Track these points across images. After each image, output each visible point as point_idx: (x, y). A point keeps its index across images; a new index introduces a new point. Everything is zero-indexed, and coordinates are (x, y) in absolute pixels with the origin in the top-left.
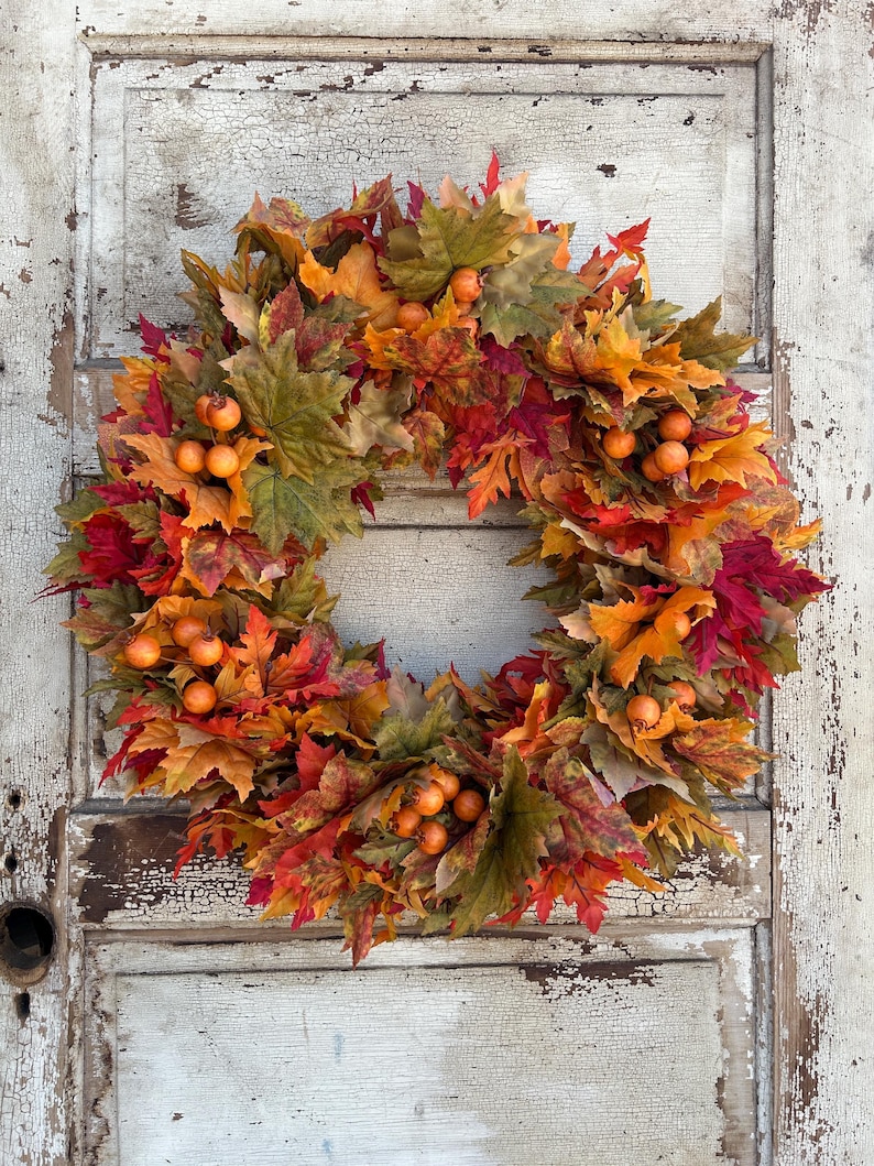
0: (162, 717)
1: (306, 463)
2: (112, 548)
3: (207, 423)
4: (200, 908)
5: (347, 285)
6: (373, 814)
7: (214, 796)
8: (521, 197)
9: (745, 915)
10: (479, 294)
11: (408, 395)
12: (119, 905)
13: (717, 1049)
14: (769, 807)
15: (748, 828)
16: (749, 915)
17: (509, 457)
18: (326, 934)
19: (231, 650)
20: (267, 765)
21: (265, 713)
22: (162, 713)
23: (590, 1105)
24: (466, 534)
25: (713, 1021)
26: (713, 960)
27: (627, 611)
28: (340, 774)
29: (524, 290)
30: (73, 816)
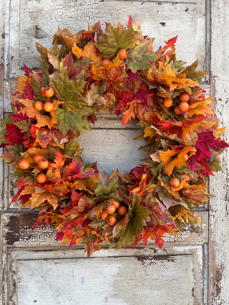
0: (30, 184)
1: (74, 107)
2: (15, 134)
3: (44, 95)
4: (42, 240)
5: (87, 54)
6: (94, 213)
7: (46, 208)
8: (139, 27)
9: (201, 241)
10: (126, 57)
11: (105, 88)
12: (17, 240)
13: (192, 279)
14: (208, 210)
15: (202, 216)
16: (202, 241)
17: (134, 107)
18: (79, 248)
19: (51, 164)
20: (62, 199)
21: (62, 183)
22: (30, 183)
23: (156, 296)
24: (121, 131)
25: (191, 272)
26: (191, 254)
27: (170, 153)
28: (84, 201)
29: (140, 57)
30: (4, 214)
